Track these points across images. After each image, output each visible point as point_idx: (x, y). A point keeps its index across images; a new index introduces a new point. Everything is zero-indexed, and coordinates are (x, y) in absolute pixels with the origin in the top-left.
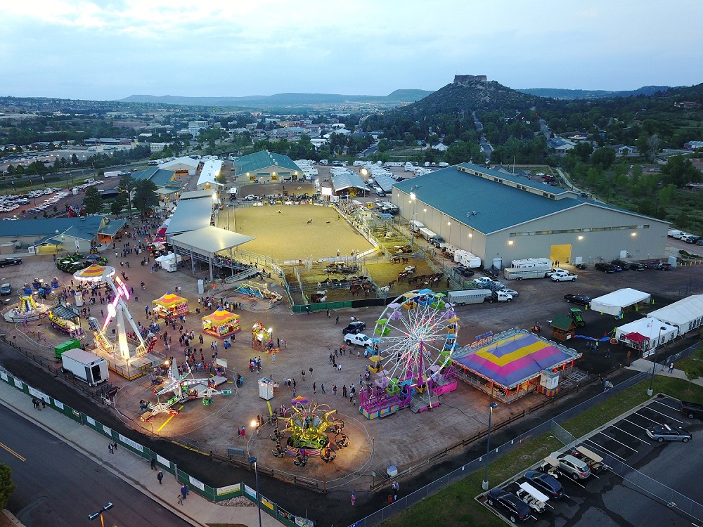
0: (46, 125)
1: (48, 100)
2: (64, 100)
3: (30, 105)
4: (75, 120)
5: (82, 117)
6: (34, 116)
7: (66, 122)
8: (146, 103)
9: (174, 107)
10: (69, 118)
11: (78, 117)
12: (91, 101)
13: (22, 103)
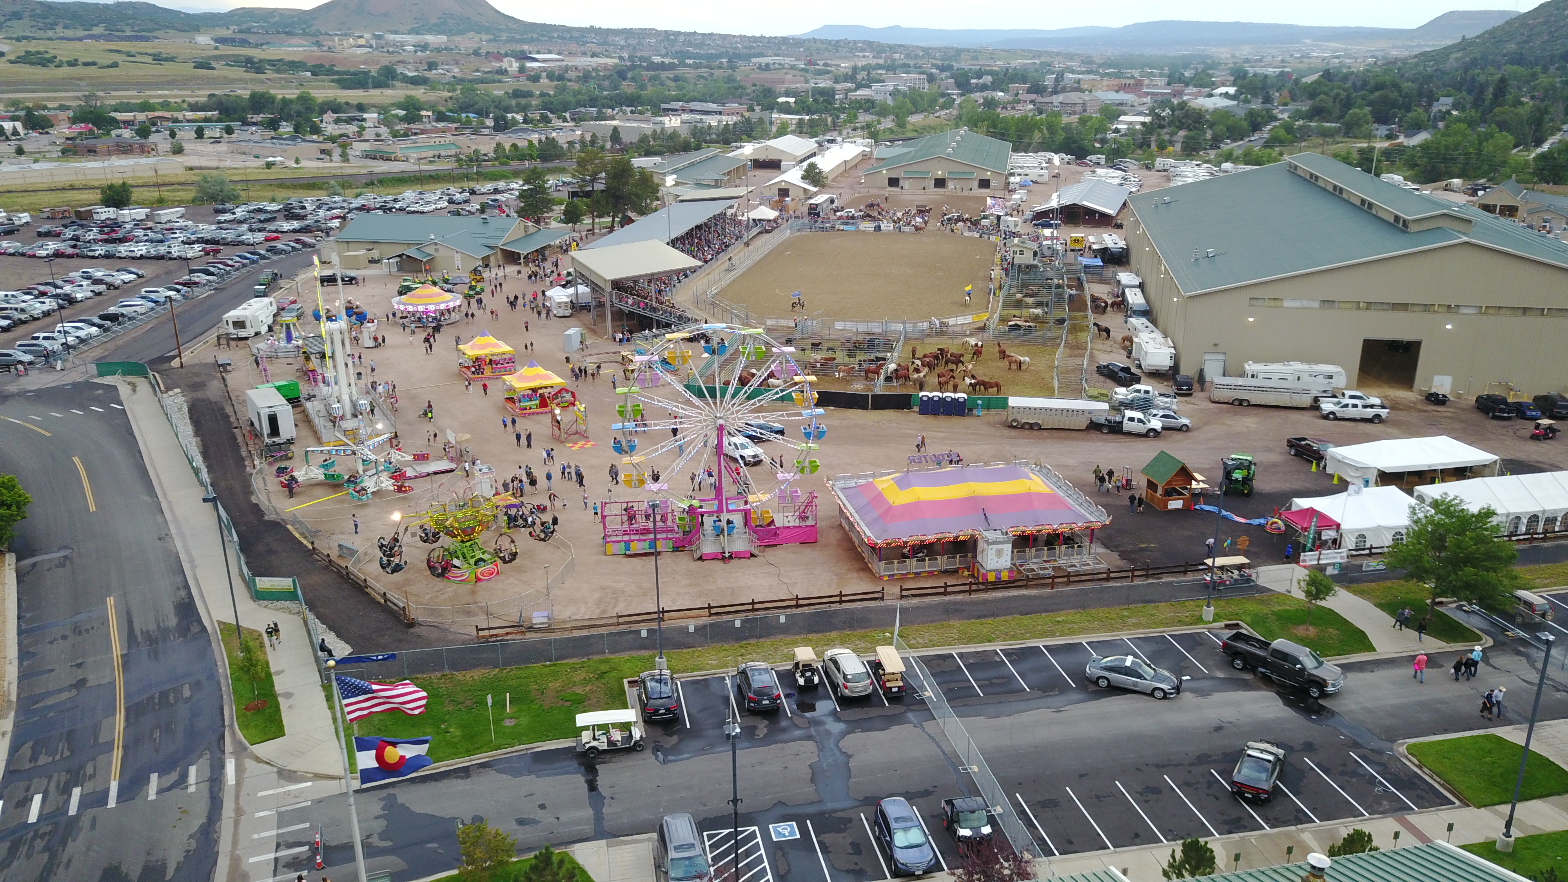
0: (624, 79)
1: (658, 33)
2: (685, 34)
3: (623, 43)
4: (681, 71)
5: (696, 66)
6: (610, 62)
7: (664, 75)
8: (838, 42)
9: (893, 48)
10: (672, 67)
11: (689, 66)
12: (734, 36)
13: (610, 39)
